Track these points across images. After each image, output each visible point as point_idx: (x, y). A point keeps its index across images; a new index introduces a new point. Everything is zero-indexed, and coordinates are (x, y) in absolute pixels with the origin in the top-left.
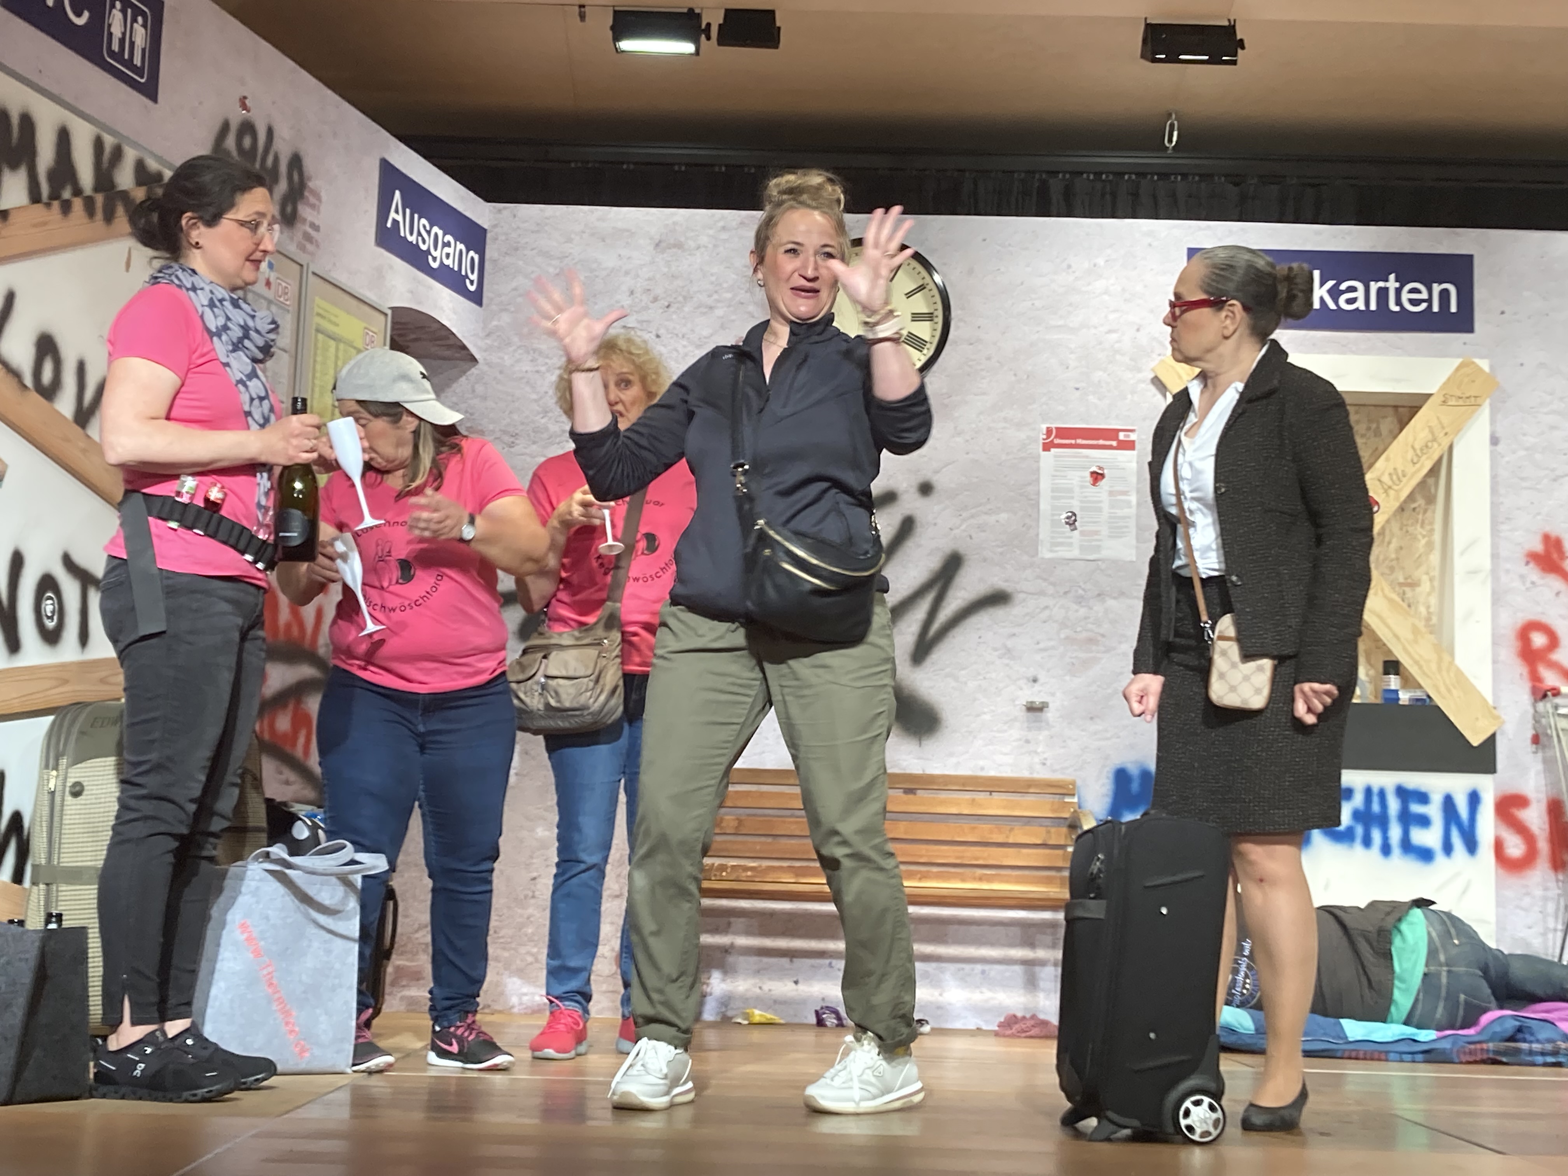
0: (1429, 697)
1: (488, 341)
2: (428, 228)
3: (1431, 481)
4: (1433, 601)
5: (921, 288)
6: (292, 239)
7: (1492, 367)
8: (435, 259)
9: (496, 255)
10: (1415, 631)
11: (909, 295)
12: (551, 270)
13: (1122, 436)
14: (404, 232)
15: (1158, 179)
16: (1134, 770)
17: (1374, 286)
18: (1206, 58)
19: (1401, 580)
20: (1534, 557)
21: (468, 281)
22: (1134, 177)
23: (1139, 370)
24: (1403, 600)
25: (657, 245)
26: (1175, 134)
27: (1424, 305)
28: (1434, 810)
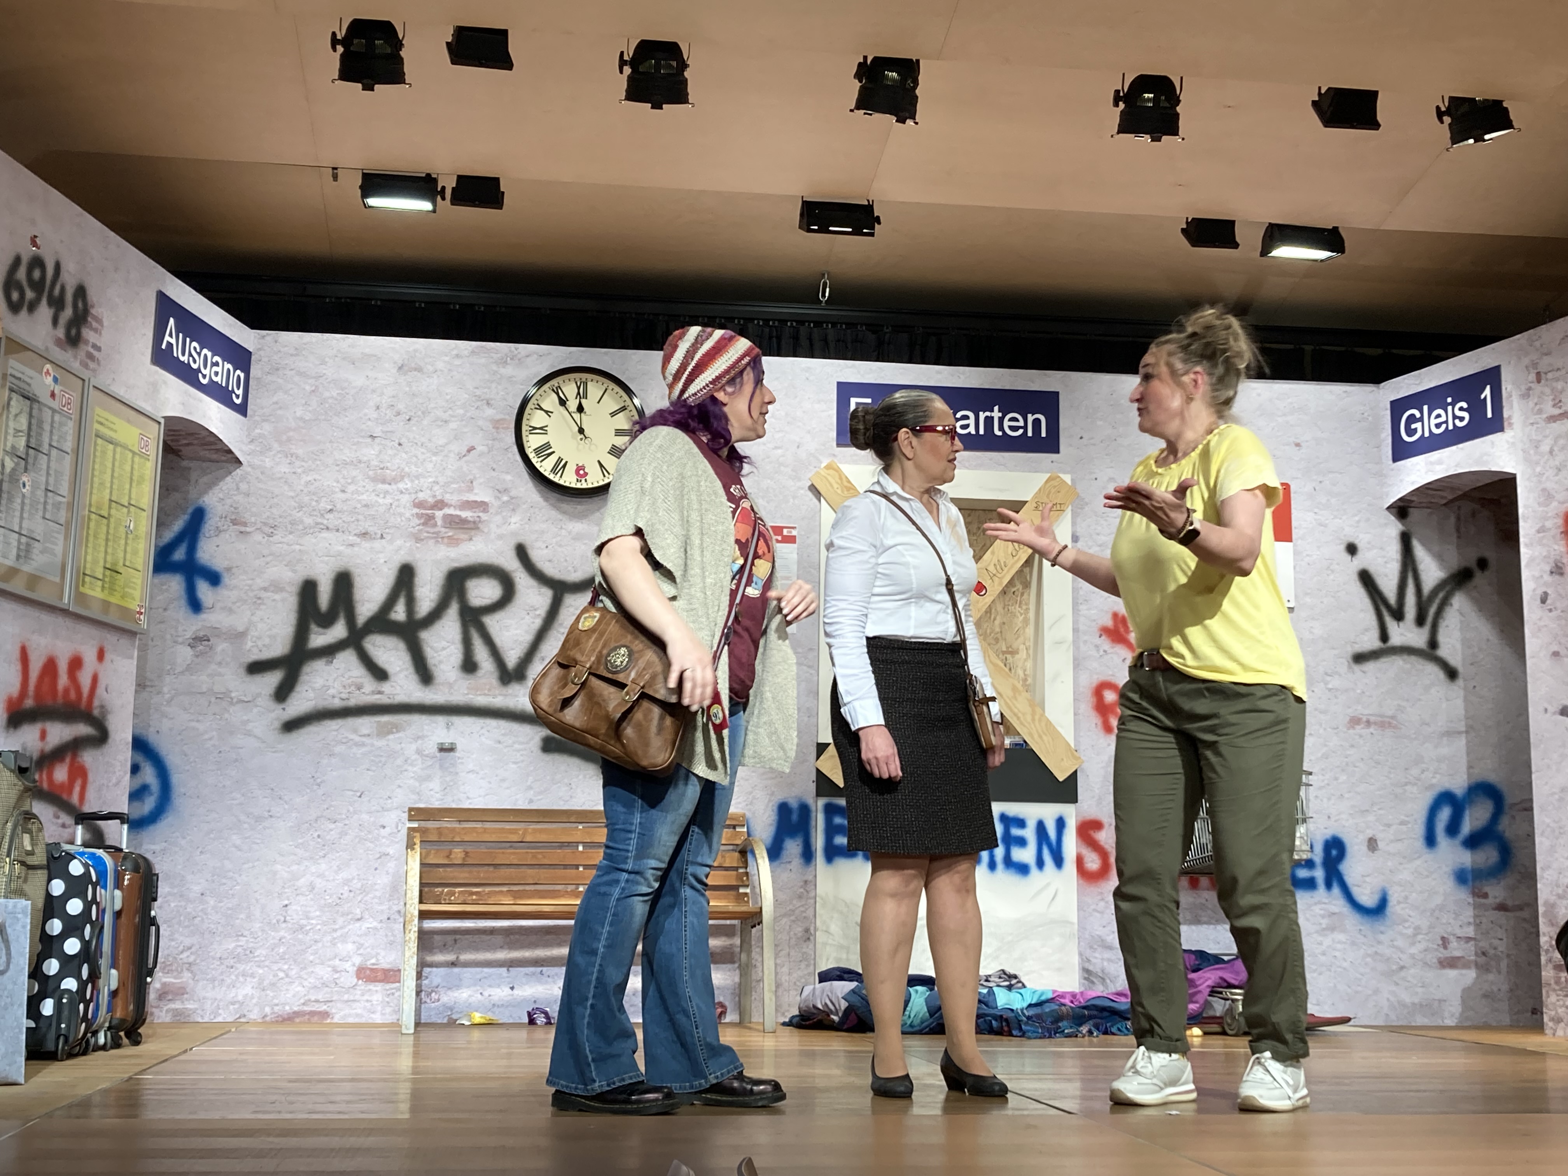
0: (1025, 742)
1: (252, 447)
2: (198, 350)
3: (1027, 570)
4: (1029, 665)
5: (623, 409)
6: (75, 357)
7: (1072, 480)
8: (204, 376)
9: (259, 375)
10: (1014, 689)
11: (613, 414)
12: (308, 388)
13: (785, 532)
14: (177, 352)
15: (814, 326)
16: (794, 804)
17: (982, 416)
18: (850, 230)
19: (1004, 649)
20: (1106, 631)
21: (234, 395)
22: (794, 324)
23: (799, 480)
24: (1005, 665)
25: (400, 368)
26: (828, 290)
27: (1021, 431)
28: (1029, 833)
